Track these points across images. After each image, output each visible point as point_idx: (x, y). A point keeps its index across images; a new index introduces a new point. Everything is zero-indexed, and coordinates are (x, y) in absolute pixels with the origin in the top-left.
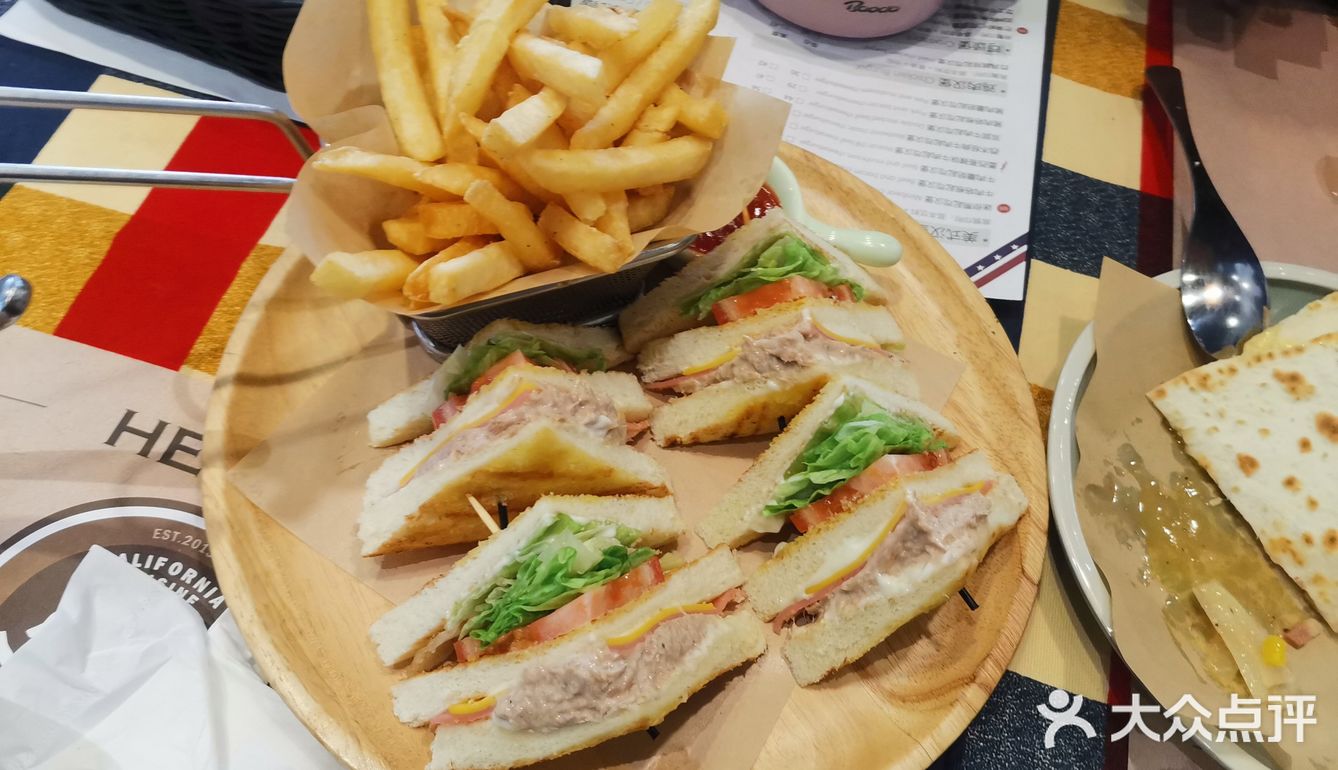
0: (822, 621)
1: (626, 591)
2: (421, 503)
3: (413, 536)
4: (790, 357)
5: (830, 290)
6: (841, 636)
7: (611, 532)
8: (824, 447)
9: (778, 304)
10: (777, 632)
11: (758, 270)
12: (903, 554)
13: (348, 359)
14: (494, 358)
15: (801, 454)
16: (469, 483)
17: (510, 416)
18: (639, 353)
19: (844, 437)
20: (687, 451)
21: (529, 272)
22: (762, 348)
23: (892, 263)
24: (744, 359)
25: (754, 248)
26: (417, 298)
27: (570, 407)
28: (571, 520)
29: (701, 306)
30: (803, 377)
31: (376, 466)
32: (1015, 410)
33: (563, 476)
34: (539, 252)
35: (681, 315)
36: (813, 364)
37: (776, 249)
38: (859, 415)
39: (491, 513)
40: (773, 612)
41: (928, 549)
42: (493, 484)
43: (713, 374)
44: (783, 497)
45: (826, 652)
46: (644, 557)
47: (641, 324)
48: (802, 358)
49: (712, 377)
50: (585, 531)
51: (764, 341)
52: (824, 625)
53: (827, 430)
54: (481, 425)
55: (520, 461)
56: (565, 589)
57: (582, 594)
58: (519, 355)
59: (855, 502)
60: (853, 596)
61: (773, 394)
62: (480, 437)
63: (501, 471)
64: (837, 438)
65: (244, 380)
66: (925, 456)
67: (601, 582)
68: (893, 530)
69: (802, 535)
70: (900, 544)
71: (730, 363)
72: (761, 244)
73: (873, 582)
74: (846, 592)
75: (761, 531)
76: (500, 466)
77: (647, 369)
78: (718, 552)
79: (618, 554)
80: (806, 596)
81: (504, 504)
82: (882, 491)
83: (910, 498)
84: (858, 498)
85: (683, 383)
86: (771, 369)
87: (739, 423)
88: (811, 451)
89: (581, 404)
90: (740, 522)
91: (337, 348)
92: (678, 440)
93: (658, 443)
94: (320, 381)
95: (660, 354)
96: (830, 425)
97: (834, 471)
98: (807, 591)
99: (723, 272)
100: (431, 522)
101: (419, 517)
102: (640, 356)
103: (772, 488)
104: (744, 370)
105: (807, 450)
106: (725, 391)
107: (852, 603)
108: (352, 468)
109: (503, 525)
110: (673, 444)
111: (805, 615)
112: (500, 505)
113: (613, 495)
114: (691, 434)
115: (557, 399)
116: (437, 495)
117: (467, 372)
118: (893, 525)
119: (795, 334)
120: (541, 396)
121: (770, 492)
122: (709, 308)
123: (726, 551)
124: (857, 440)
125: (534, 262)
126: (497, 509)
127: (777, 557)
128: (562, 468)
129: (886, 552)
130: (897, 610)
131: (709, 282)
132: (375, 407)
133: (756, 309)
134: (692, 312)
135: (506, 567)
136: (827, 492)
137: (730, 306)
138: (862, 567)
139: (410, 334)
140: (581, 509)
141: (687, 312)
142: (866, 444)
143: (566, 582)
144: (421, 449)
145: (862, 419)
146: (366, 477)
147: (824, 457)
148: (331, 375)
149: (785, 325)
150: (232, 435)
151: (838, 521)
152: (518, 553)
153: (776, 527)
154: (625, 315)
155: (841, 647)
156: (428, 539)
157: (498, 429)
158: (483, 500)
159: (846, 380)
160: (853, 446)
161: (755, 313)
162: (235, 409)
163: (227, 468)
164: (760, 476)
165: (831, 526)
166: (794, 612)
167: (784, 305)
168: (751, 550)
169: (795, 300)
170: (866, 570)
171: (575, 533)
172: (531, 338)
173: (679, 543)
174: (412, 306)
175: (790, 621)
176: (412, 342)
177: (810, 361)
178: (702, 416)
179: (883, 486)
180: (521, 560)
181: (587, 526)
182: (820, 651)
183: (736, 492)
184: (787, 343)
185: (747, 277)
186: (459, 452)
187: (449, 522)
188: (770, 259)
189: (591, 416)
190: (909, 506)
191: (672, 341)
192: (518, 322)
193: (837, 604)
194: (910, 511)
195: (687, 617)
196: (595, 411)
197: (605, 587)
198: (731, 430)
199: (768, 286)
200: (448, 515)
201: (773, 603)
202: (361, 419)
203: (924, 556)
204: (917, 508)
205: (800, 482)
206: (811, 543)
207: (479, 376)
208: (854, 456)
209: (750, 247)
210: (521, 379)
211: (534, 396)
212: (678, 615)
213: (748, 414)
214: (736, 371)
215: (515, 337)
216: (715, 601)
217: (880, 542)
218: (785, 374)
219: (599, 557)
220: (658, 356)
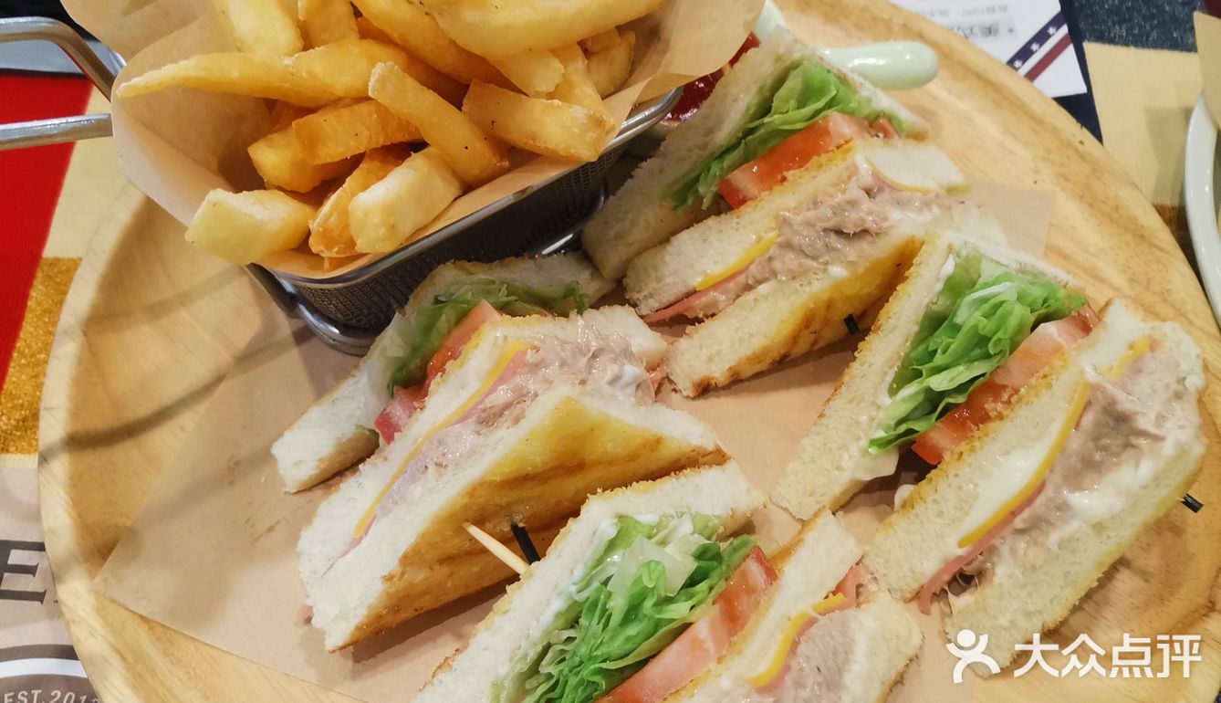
0: (996, 580)
1: (743, 603)
2: (400, 554)
3: (396, 603)
4: (855, 225)
5: (871, 126)
6: (1030, 594)
7: (686, 527)
8: (941, 338)
9: (815, 159)
10: (926, 612)
11: (774, 119)
12: (1097, 456)
13: (219, 379)
14: (453, 319)
15: (907, 355)
16: (466, 507)
17: (503, 394)
18: (624, 276)
19: (967, 316)
20: (726, 395)
21: (468, 187)
22: (809, 224)
23: (929, 79)
24: (787, 246)
25: (761, 89)
26: (333, 253)
27: (584, 361)
28: (637, 522)
29: (702, 189)
30: (879, 250)
31: (308, 519)
32: (1142, 237)
33: (598, 463)
34: (478, 155)
35: (675, 208)
36: (892, 227)
37: (793, 84)
38: (981, 280)
39: (504, 541)
40: (915, 586)
41: (1134, 440)
42: (501, 499)
43: (742, 279)
44: (893, 423)
45: (1011, 621)
46: (743, 552)
47: (620, 236)
48: (874, 222)
49: (742, 284)
50: (658, 534)
51: (810, 215)
52: (1000, 584)
53: (937, 312)
54: (463, 418)
55: (537, 456)
56: (658, 624)
57: (691, 624)
58: (486, 307)
59: (1009, 402)
60: (1034, 533)
61: (838, 286)
62: (467, 436)
63: (512, 476)
64: (958, 320)
65: (78, 442)
66: (1074, 317)
67: (710, 600)
68: (1077, 426)
69: (935, 467)
70: (1091, 445)
71: (767, 256)
72: (769, 82)
73: (1064, 507)
74: (1022, 532)
75: (868, 477)
76: (509, 470)
77: (640, 296)
78: (820, 521)
79: (709, 554)
80: (960, 552)
81: (521, 525)
82: (1045, 376)
83: (1091, 376)
84: (1011, 396)
85: (698, 304)
86: (829, 248)
87: (795, 339)
88: (921, 348)
89: (595, 356)
90: (837, 472)
91: (197, 369)
92: (713, 382)
93: (685, 394)
94: (188, 420)
95: (656, 270)
96: (943, 303)
97: (961, 368)
98: (961, 544)
99: (723, 135)
100: (419, 576)
101: (403, 574)
102: (626, 281)
103: (874, 414)
104: (791, 261)
105: (914, 348)
106: (766, 297)
107: (1036, 543)
108: (271, 529)
109: (532, 555)
110: (705, 389)
111: (964, 579)
112: (514, 528)
113: (669, 474)
114: (730, 368)
115: (564, 355)
116: (424, 536)
117: (415, 350)
118: (1077, 418)
119: (855, 192)
120: (541, 353)
121: (872, 419)
122: (714, 189)
123: (827, 517)
124: (987, 316)
125: (474, 171)
126: (512, 534)
127: (904, 506)
128: (594, 451)
129: (1073, 460)
130: (1108, 537)
131: (706, 153)
132: (279, 435)
133: (785, 174)
134: (690, 201)
135: (559, 615)
136: (961, 399)
137: (744, 179)
138: (1039, 489)
139: (298, 324)
140: (643, 502)
141: (684, 201)
142: (1004, 319)
143: (659, 612)
144: (371, 477)
145: (986, 285)
146: (294, 538)
147: (944, 352)
148: (202, 407)
149: (835, 185)
150: (85, 526)
151: (987, 435)
152: (574, 589)
153: (888, 466)
154: (591, 229)
155: (1032, 608)
156: (417, 605)
157: (489, 419)
158: (489, 526)
159: (949, 236)
160: (986, 326)
161: (784, 179)
162: (78, 488)
163: (92, 575)
164: (851, 401)
165: (976, 444)
166: (947, 577)
167: (824, 158)
168: (855, 509)
169: (838, 147)
170: (1049, 491)
171: (650, 537)
172: (493, 282)
173: (756, 523)
174: (326, 265)
175: (943, 591)
176: (304, 335)
177: (887, 224)
178: (741, 341)
179: (1046, 370)
180: (580, 598)
181: (659, 526)
182: (1003, 622)
183: (818, 434)
184: (849, 208)
185: (757, 134)
186: (439, 465)
187: (444, 570)
188: (787, 101)
189: (612, 370)
190: (1094, 388)
191: (670, 248)
192: (468, 265)
193: (1013, 551)
194: (1099, 395)
195: (823, 620)
196: (615, 360)
197: (717, 606)
198: (783, 351)
199: (794, 137)
200: (441, 562)
201: (913, 572)
202: (264, 457)
203: (1130, 452)
204: (1109, 387)
205: (916, 394)
206: (951, 476)
207: (434, 352)
208: (990, 339)
209: (754, 90)
210: (506, 338)
211: (530, 357)
212: (811, 622)
213: (807, 322)
214: (777, 265)
215: (471, 284)
216: (839, 589)
217: (1061, 448)
218: (852, 251)
219: (691, 566)
220: (653, 275)
